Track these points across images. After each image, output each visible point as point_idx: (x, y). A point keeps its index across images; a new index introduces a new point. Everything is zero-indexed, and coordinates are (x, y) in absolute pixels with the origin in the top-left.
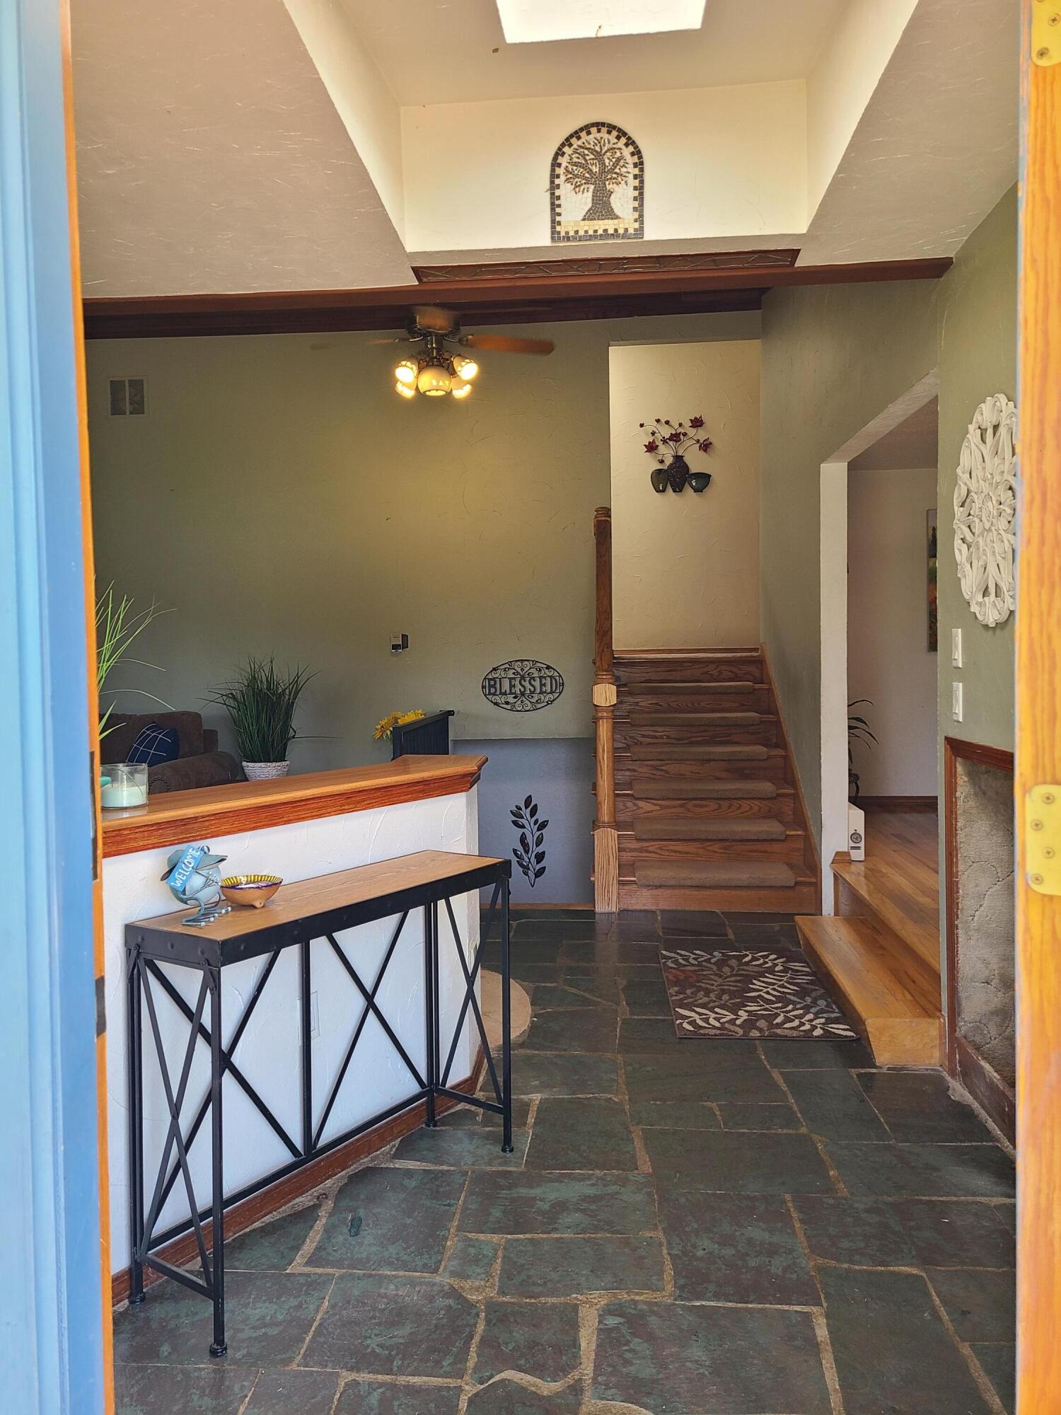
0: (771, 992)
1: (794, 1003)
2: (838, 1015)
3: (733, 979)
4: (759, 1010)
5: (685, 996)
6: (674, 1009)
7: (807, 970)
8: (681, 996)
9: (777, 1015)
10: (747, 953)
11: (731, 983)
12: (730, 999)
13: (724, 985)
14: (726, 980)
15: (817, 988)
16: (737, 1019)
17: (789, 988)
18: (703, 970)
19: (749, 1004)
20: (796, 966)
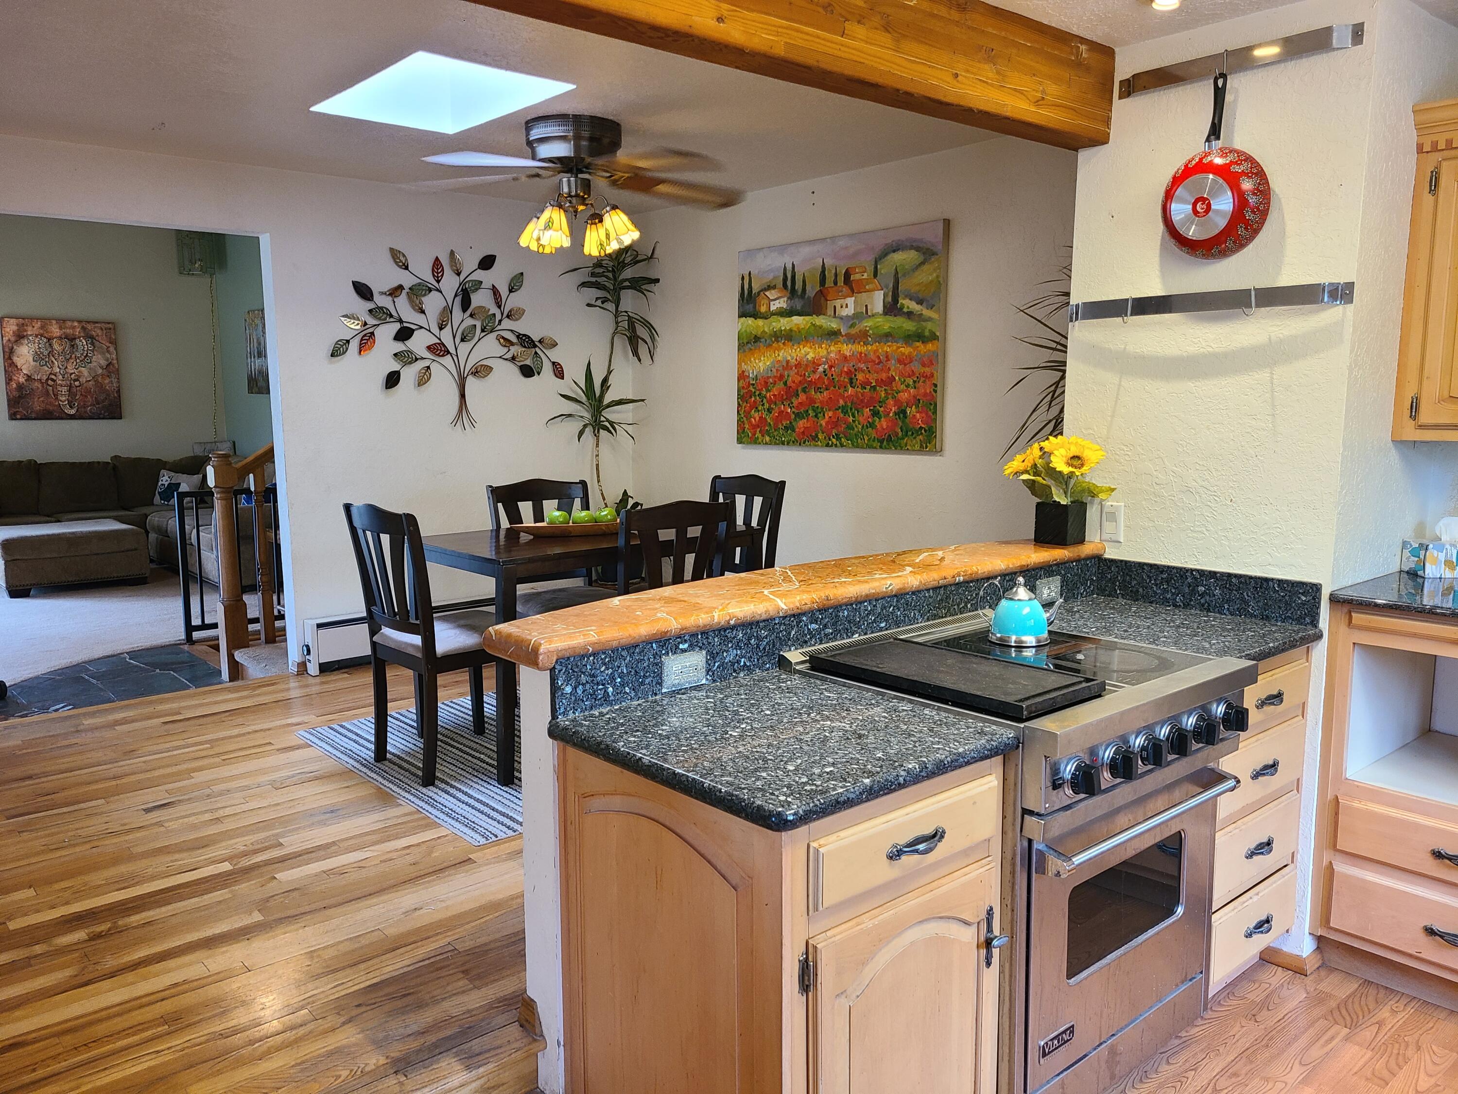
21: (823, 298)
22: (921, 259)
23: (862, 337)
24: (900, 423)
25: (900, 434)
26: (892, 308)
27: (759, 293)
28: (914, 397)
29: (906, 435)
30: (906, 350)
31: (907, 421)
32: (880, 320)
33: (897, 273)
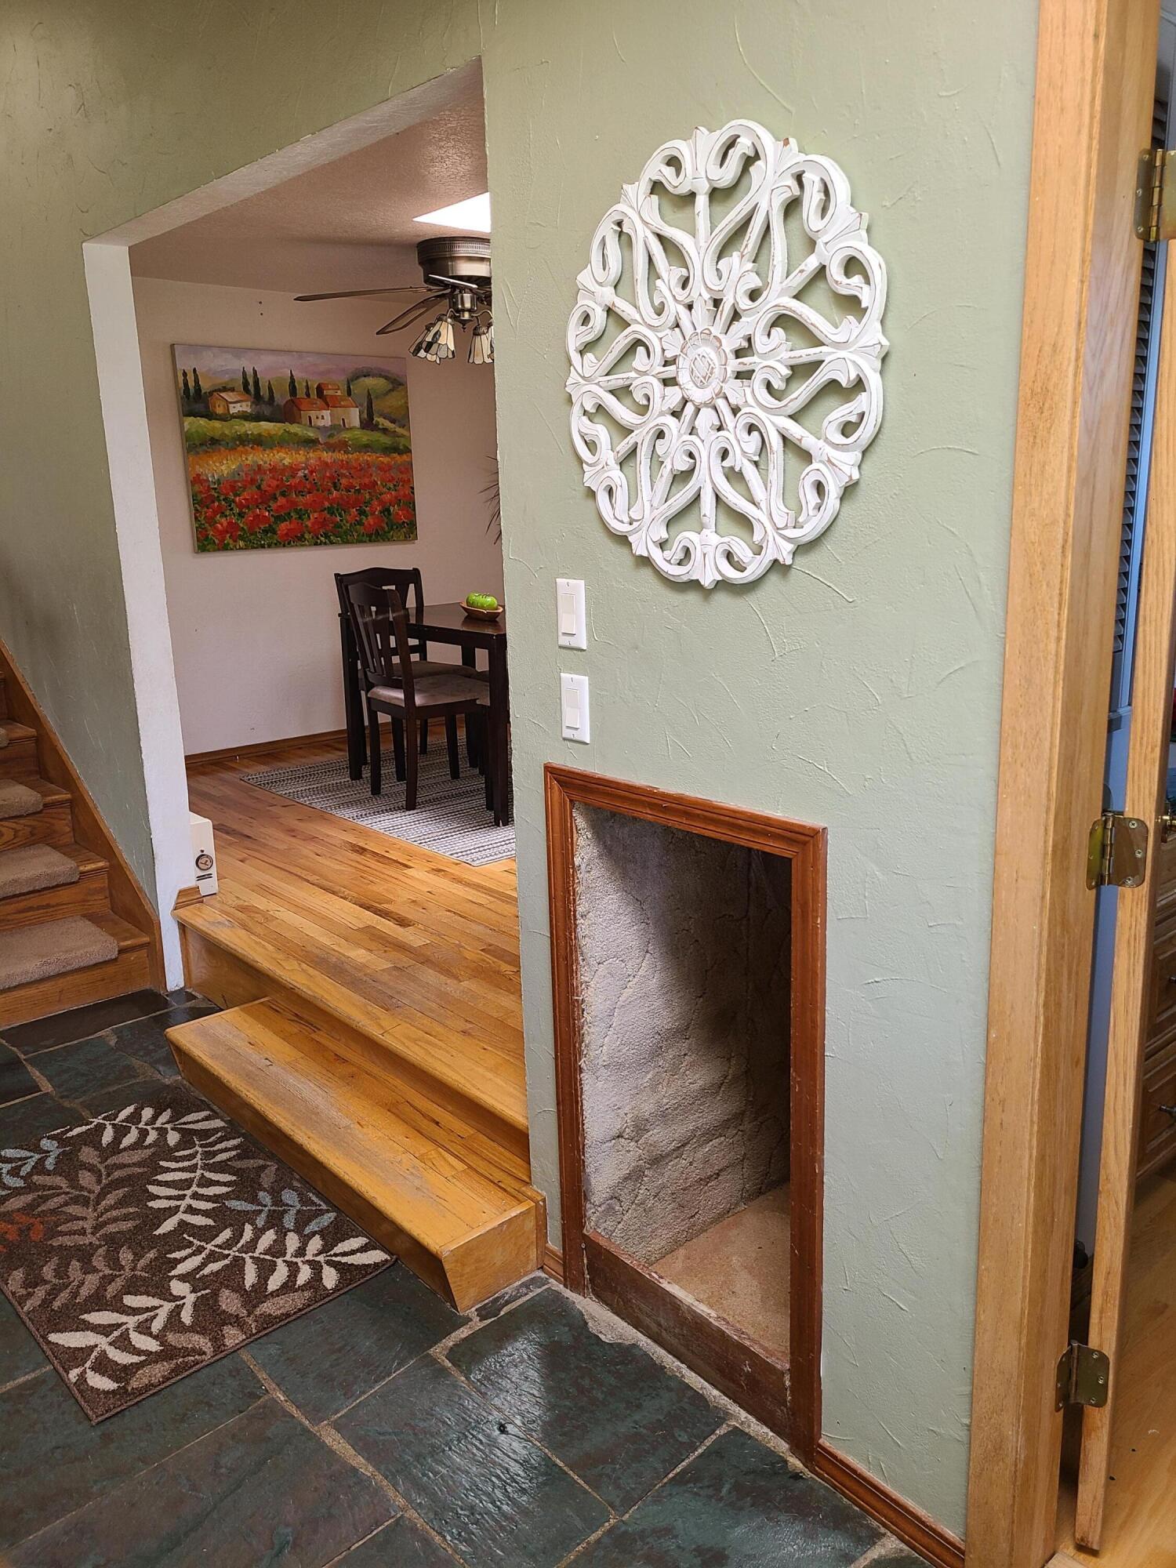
0: (196, 1204)
1: (250, 1217)
2: (332, 1215)
3: (110, 1200)
4: (204, 1265)
5: (48, 1287)
6: (44, 1337)
7: (218, 1123)
8: (40, 1293)
9: (238, 1265)
10: (99, 1120)
11: (115, 1213)
12: (138, 1257)
13: (105, 1224)
14: (101, 1208)
15: (261, 1162)
16: (179, 1308)
17: (218, 1183)
18: (45, 1199)
19: (177, 1255)
20: (195, 1120)
21: (295, 408)
22: (391, 386)
23: (343, 446)
24: (386, 520)
25: (387, 529)
26: (368, 424)
27: (211, 393)
28: (396, 497)
29: (392, 529)
30: (385, 460)
31: (392, 517)
32: (358, 433)
33: (369, 395)
